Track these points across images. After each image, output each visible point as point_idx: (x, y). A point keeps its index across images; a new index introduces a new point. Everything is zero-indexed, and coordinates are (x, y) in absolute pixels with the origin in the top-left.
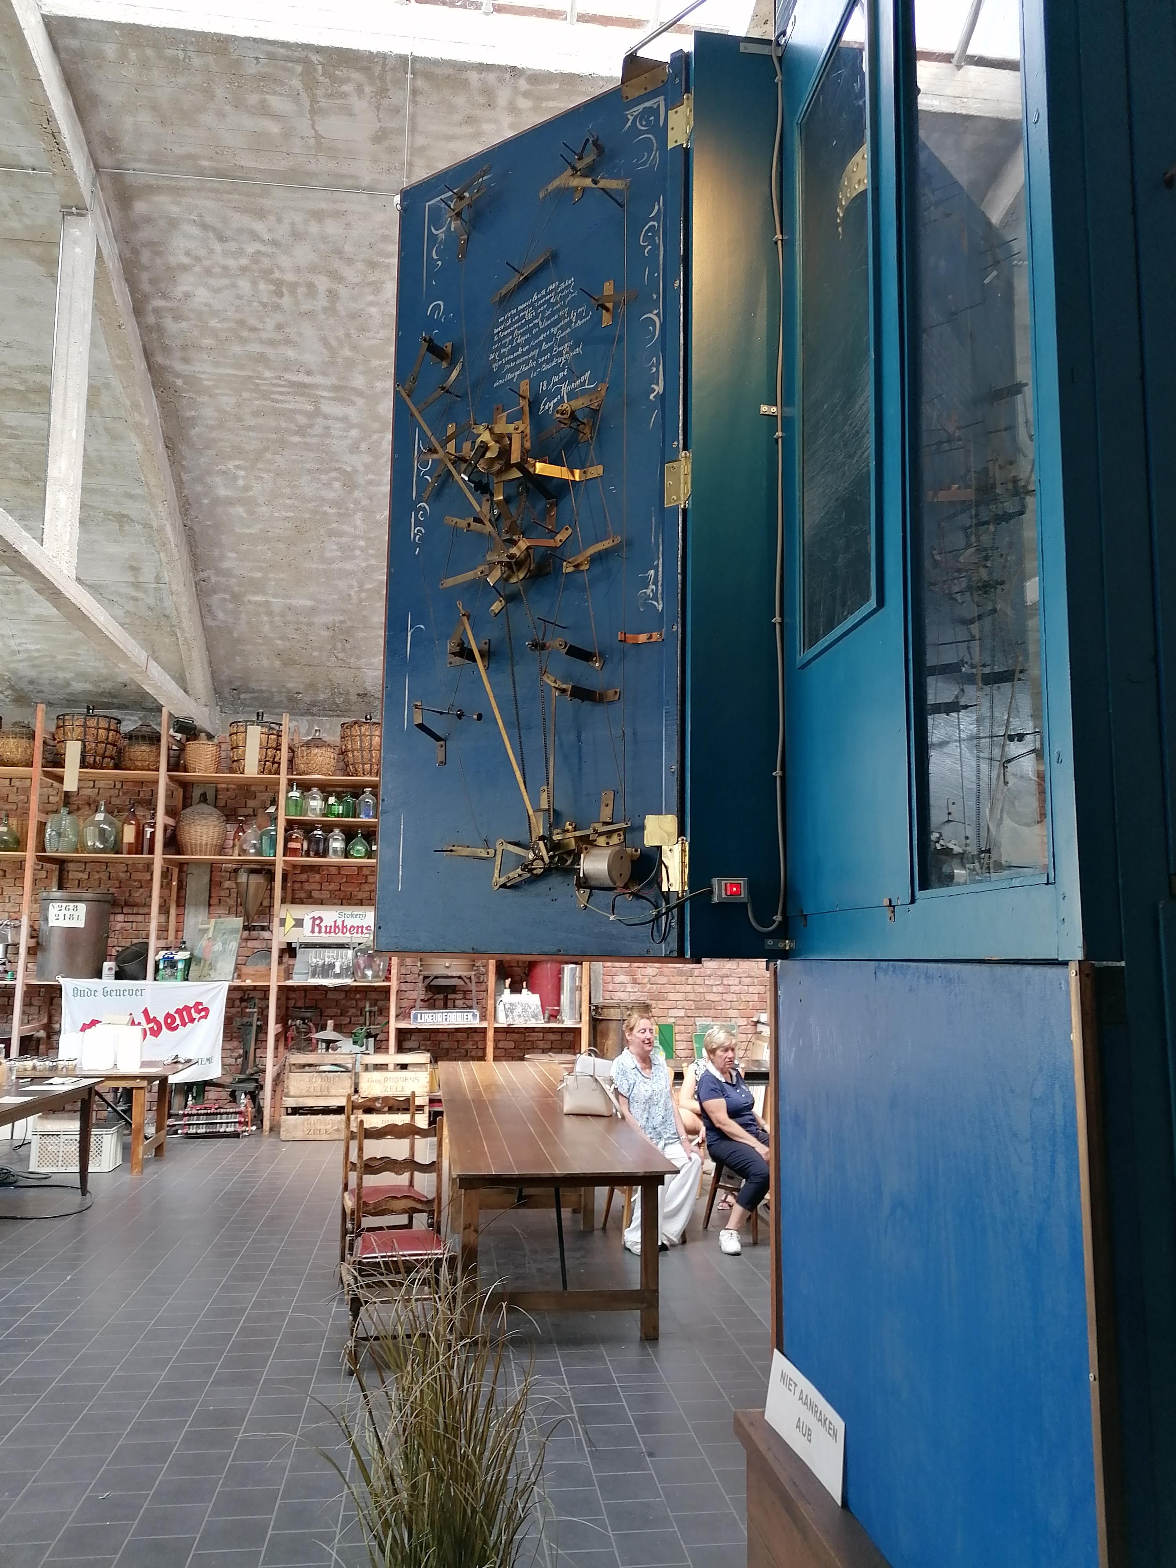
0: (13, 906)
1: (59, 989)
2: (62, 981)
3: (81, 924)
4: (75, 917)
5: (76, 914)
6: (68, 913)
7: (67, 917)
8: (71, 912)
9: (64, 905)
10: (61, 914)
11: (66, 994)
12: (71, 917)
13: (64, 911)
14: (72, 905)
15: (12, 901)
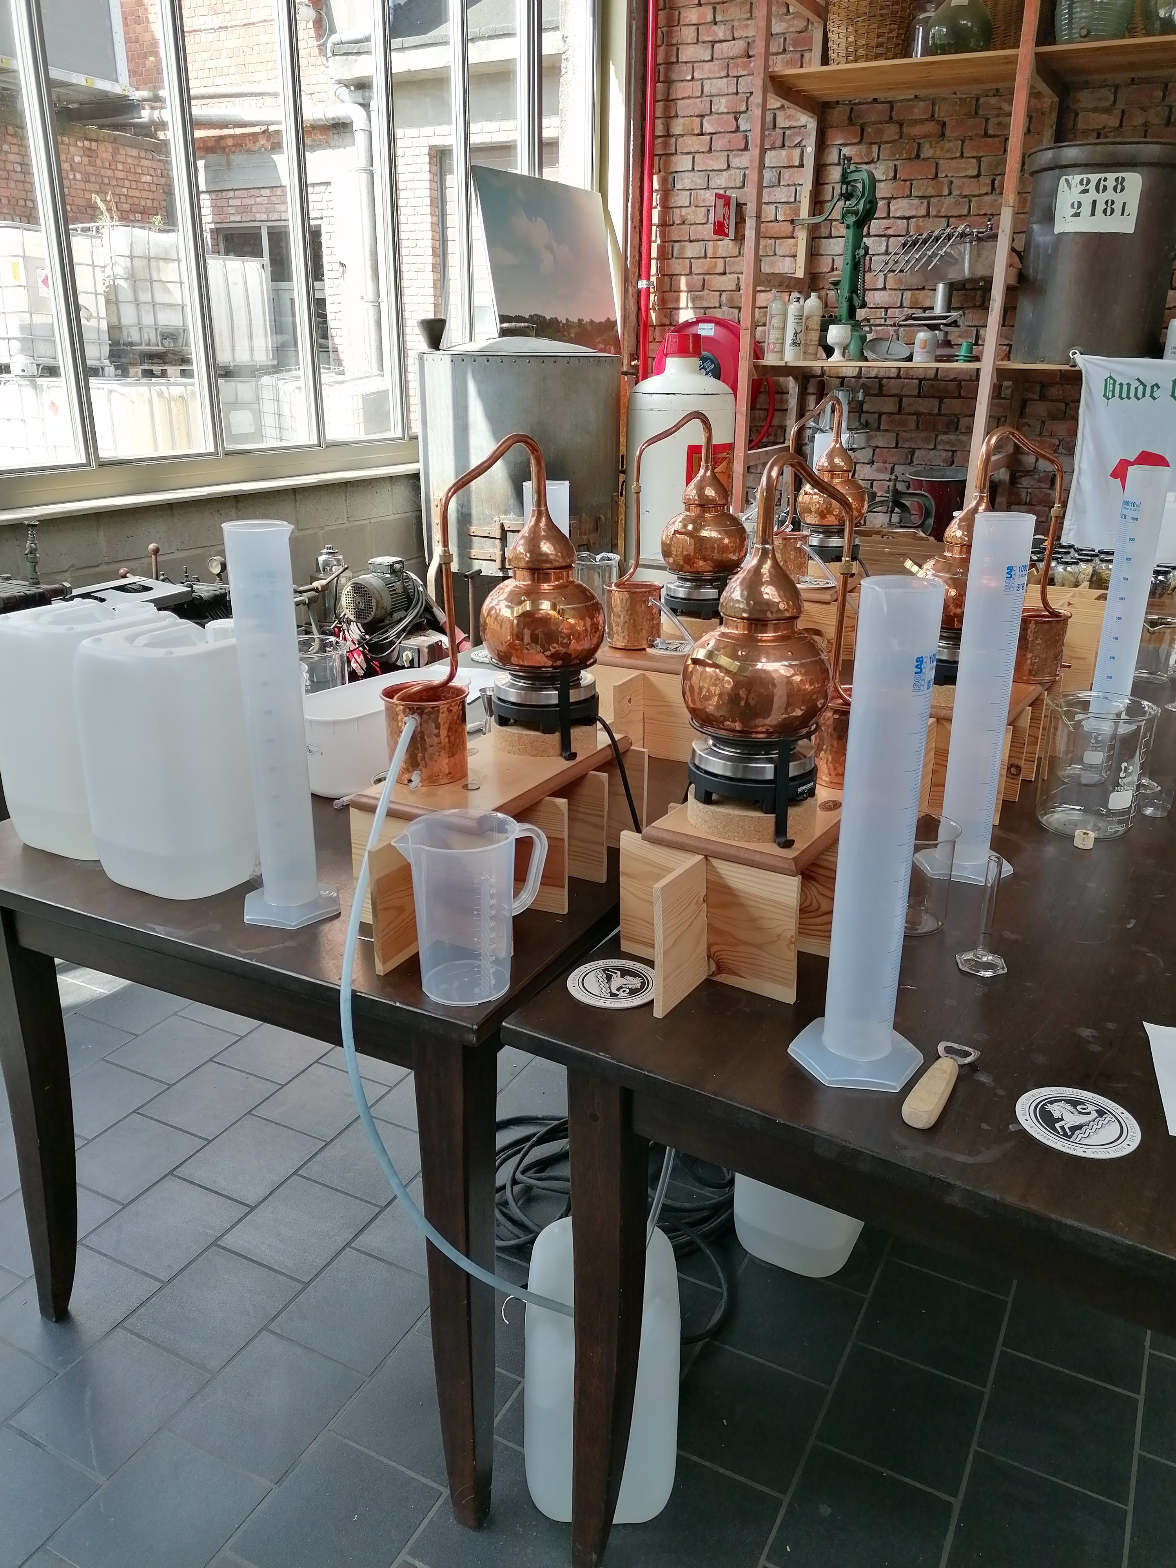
0: (957, 203)
1: (1074, 378)
2: (1083, 361)
3: (1126, 225)
4: (1118, 207)
5: (1119, 199)
6: (1101, 198)
7: (1100, 207)
8: (1110, 194)
9: (1094, 177)
10: (1087, 200)
11: (1090, 392)
12: (1109, 209)
13: (1092, 194)
14: (1111, 177)
15: (955, 192)
